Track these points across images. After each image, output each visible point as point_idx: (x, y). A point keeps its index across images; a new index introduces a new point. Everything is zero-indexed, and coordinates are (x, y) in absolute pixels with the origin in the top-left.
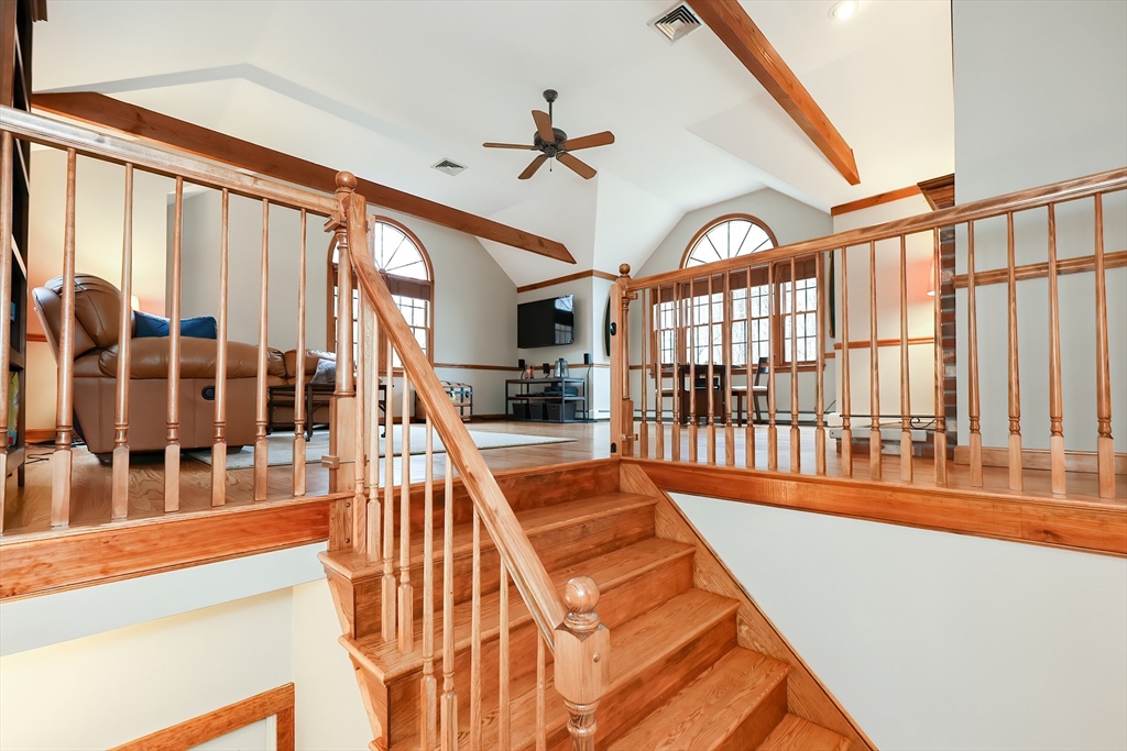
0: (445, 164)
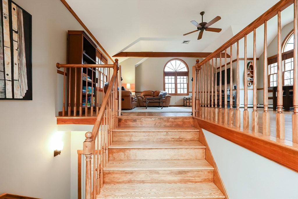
0: (184, 42)
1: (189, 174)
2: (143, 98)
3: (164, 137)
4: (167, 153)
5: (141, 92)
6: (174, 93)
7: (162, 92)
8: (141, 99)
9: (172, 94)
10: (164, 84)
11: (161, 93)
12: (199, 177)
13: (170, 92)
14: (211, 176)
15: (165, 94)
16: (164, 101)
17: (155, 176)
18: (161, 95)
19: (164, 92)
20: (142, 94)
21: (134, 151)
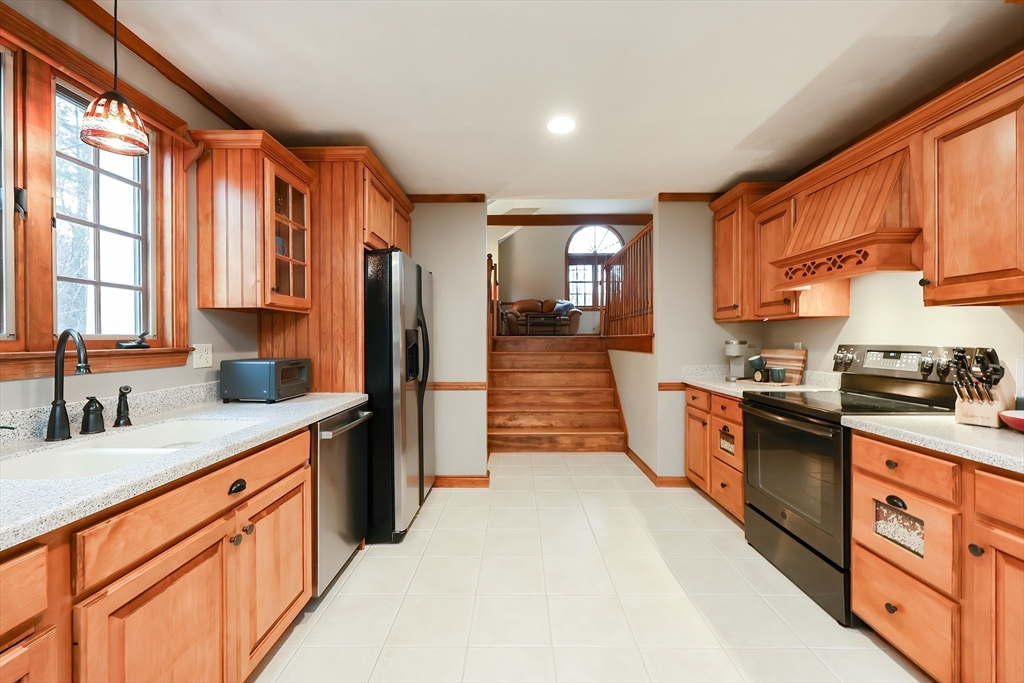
1: (585, 396)
2: (517, 317)
3: (557, 362)
4: (563, 378)
5: (513, 304)
6: (591, 304)
7: (561, 303)
8: (514, 318)
9: (585, 309)
10: (567, 284)
11: (558, 305)
12: (596, 399)
13: (581, 304)
14: (611, 399)
15: (570, 306)
16: (565, 322)
17: (546, 398)
18: (558, 309)
19: (566, 302)
20: (515, 308)
21: (520, 375)
